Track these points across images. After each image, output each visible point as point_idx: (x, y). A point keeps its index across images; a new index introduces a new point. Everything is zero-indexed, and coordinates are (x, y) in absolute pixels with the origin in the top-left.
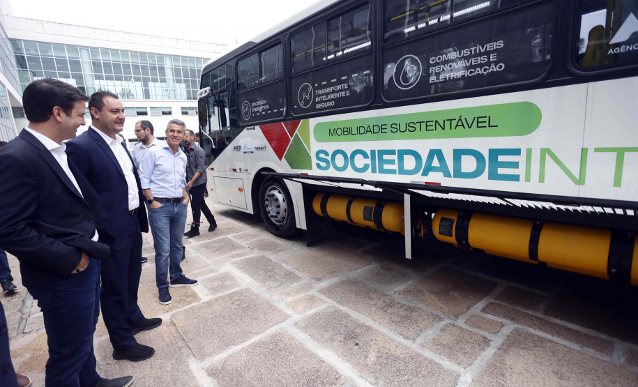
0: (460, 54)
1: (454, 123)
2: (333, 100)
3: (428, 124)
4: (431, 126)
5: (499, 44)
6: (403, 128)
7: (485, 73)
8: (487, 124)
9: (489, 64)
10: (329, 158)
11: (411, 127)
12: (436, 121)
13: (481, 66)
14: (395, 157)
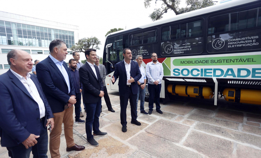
0: (241, 39)
1: (238, 60)
2: (183, 51)
3: (227, 60)
4: (228, 61)
5: (257, 37)
6: (216, 61)
7: (251, 45)
8: (252, 61)
9: (252, 42)
10: (180, 72)
11: (220, 61)
12: (231, 60)
13: (249, 43)
14: (212, 71)
